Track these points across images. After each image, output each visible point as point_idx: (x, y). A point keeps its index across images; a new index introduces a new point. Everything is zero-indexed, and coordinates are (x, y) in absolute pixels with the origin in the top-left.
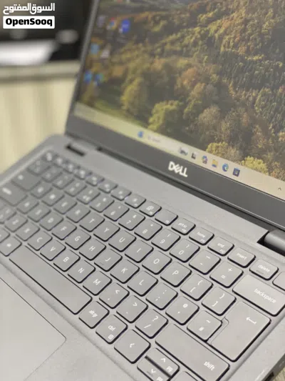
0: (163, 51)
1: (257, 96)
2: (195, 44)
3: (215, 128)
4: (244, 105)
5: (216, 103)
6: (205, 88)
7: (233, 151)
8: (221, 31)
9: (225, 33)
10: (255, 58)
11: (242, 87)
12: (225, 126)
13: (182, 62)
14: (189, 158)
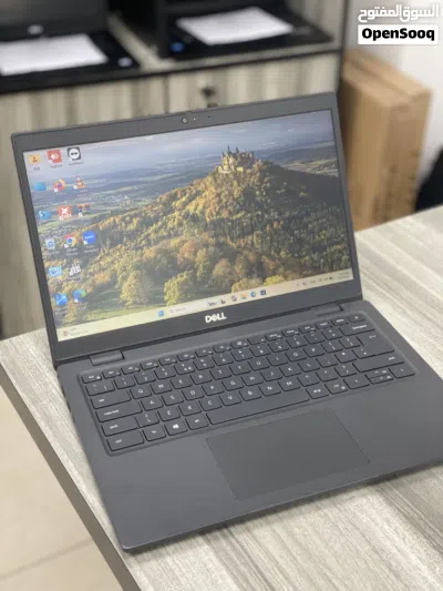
6: (207, 251)
8: (200, 207)
10: (239, 215)
14: (219, 305)
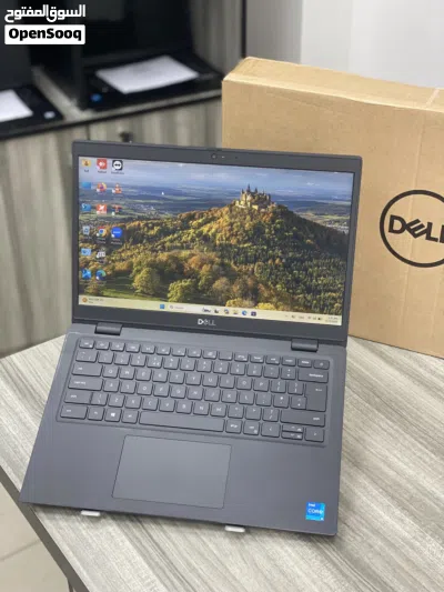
0: (164, 247)
1: (255, 267)
2: (193, 240)
3: (228, 291)
4: (246, 274)
5: (223, 276)
6: (211, 268)
7: (247, 302)
9: (216, 231)
10: (246, 245)
11: (242, 263)
12: (236, 288)
13: (185, 253)
14: (213, 313)
